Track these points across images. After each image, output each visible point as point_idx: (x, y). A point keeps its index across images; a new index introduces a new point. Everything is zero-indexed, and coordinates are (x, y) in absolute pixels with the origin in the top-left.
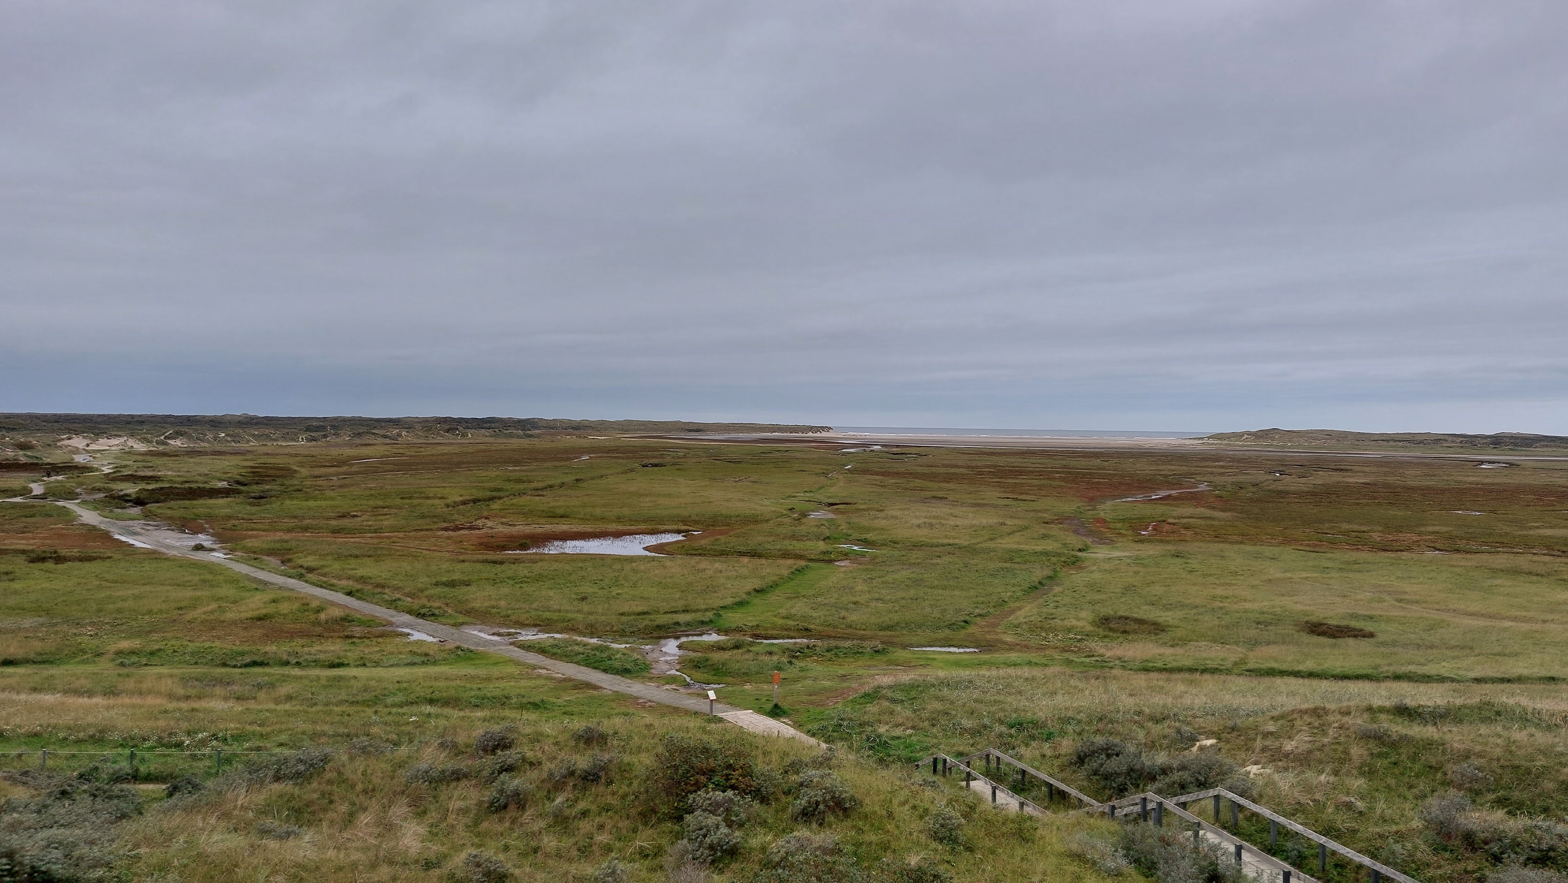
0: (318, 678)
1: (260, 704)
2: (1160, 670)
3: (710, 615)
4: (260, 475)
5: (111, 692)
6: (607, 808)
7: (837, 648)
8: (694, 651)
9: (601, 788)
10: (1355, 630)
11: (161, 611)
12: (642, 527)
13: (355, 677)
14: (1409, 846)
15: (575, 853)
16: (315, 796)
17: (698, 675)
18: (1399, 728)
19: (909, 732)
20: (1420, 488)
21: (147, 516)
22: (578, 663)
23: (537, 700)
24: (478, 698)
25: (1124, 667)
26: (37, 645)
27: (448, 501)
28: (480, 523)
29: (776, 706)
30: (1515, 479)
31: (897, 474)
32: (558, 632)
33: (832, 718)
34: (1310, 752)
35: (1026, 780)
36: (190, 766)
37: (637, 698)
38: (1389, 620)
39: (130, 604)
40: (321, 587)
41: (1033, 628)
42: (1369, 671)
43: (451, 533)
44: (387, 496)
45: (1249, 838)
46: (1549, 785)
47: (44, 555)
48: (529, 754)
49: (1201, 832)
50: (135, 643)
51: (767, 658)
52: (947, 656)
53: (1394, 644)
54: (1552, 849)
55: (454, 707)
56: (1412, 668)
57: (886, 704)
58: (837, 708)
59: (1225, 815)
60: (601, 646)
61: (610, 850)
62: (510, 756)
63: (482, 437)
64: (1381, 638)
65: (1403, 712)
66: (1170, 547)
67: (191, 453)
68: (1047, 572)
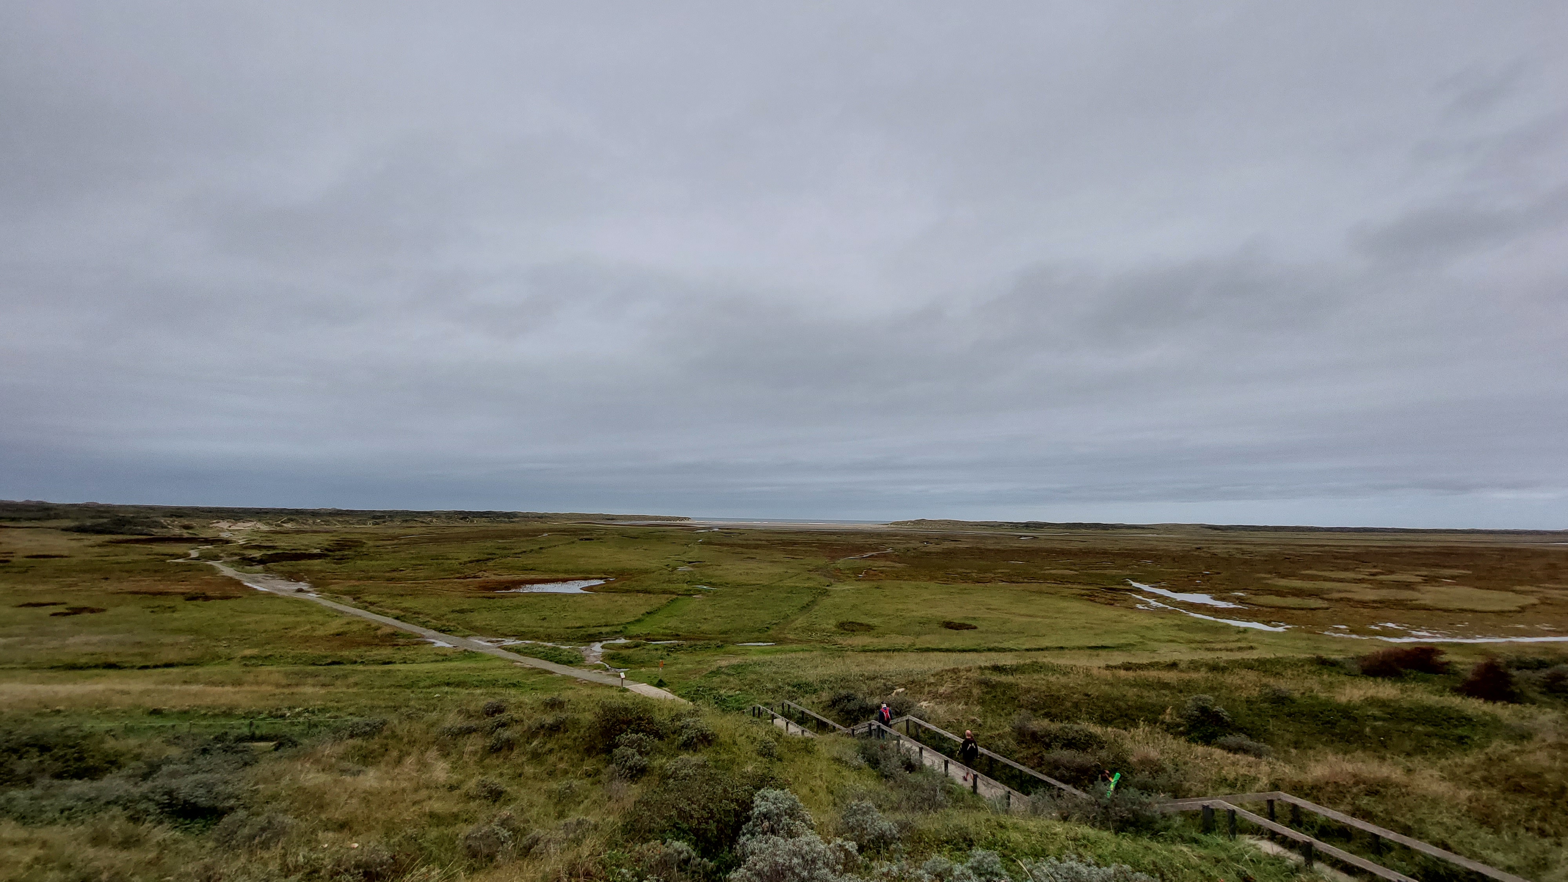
0: (375, 671)
1: (337, 688)
2: (871, 651)
3: (620, 628)
4: (342, 545)
5: (238, 683)
6: (565, 747)
7: (695, 645)
8: (611, 649)
9: (561, 735)
10: (967, 625)
11: (273, 631)
12: (579, 576)
13: (399, 670)
14: (1005, 742)
15: (545, 776)
16: (376, 746)
17: (614, 664)
18: (995, 678)
19: (737, 692)
20: (992, 550)
21: (267, 571)
22: (540, 658)
23: (515, 681)
24: (477, 681)
25: (853, 651)
26: (189, 654)
27: (460, 561)
28: (480, 574)
29: (661, 681)
30: (1036, 545)
31: (728, 544)
32: (528, 640)
33: (693, 686)
34: (952, 692)
35: (805, 717)
36: (290, 730)
37: (577, 678)
38: (984, 619)
39: (251, 626)
40: (378, 614)
41: (805, 630)
42: (975, 648)
43: (462, 580)
44: (422, 558)
45: (924, 743)
46: (1068, 704)
47: (196, 596)
48: (516, 716)
49: (901, 742)
50: (255, 651)
51: (654, 652)
52: (757, 648)
53: (987, 631)
54: (1074, 738)
55: (463, 688)
56: (996, 644)
57: (724, 677)
58: (695, 681)
59: (912, 730)
60: (555, 647)
61: (567, 773)
62: (504, 717)
63: (483, 523)
64: (980, 629)
65: (997, 669)
66: (872, 583)
67: (298, 532)
68: (811, 598)
